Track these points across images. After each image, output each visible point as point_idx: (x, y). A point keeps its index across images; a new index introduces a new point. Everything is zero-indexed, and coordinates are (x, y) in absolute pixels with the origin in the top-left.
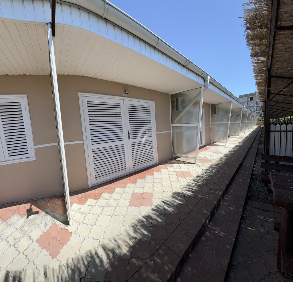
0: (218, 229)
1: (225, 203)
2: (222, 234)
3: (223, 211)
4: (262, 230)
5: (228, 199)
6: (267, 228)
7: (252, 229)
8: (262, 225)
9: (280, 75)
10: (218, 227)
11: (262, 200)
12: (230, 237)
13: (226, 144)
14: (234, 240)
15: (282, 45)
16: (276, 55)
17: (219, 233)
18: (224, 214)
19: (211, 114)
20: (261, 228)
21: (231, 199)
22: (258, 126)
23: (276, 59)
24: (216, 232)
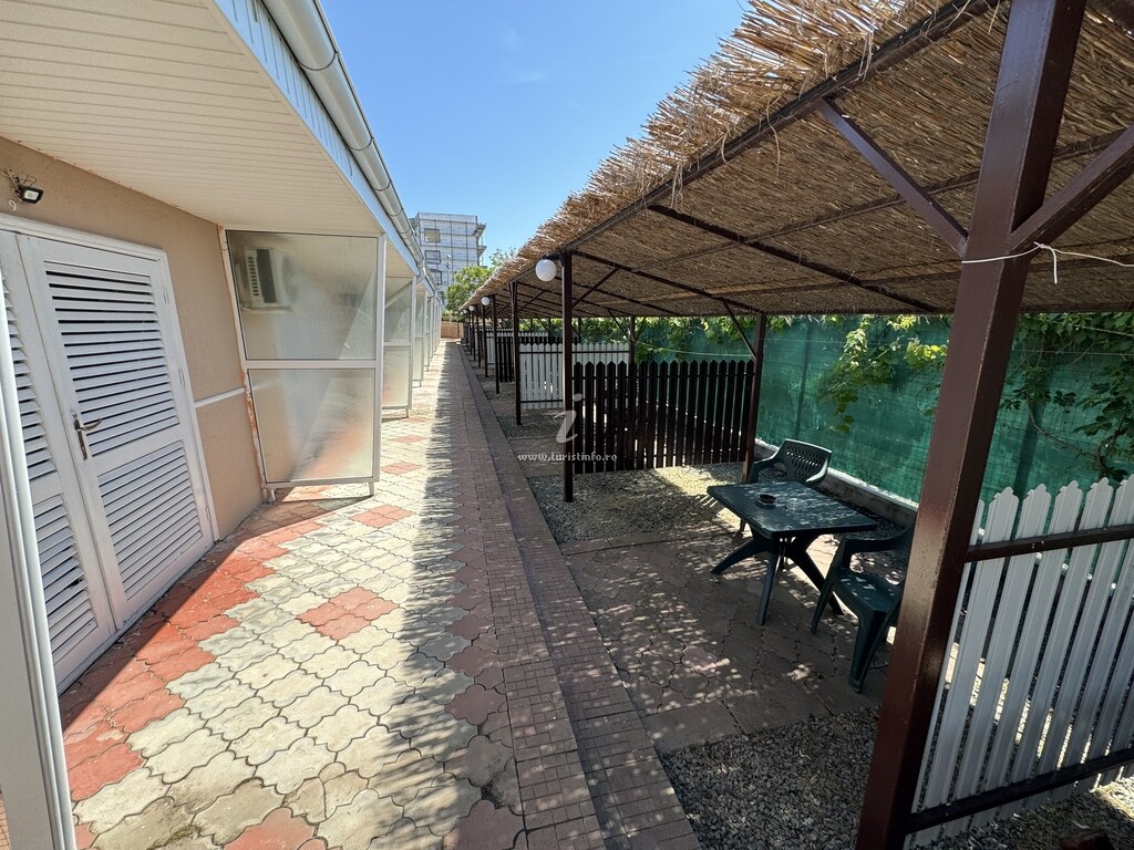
13: (372, 489)
19: (240, 301)
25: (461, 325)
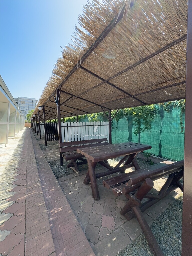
0: (55, 209)
1: (46, 190)
2: (60, 209)
3: (48, 196)
4: (77, 189)
5: (45, 186)
6: (78, 187)
7: (71, 193)
8: (75, 187)
9: (65, 91)
10: (54, 208)
11: (65, 175)
12: (66, 206)
14: (69, 205)
15: (77, 75)
16: (71, 79)
17: (58, 210)
18: (51, 197)
20: (75, 189)
21: (47, 184)
22: (26, 127)
23: (69, 81)
24: (56, 212)
25: (31, 124)
